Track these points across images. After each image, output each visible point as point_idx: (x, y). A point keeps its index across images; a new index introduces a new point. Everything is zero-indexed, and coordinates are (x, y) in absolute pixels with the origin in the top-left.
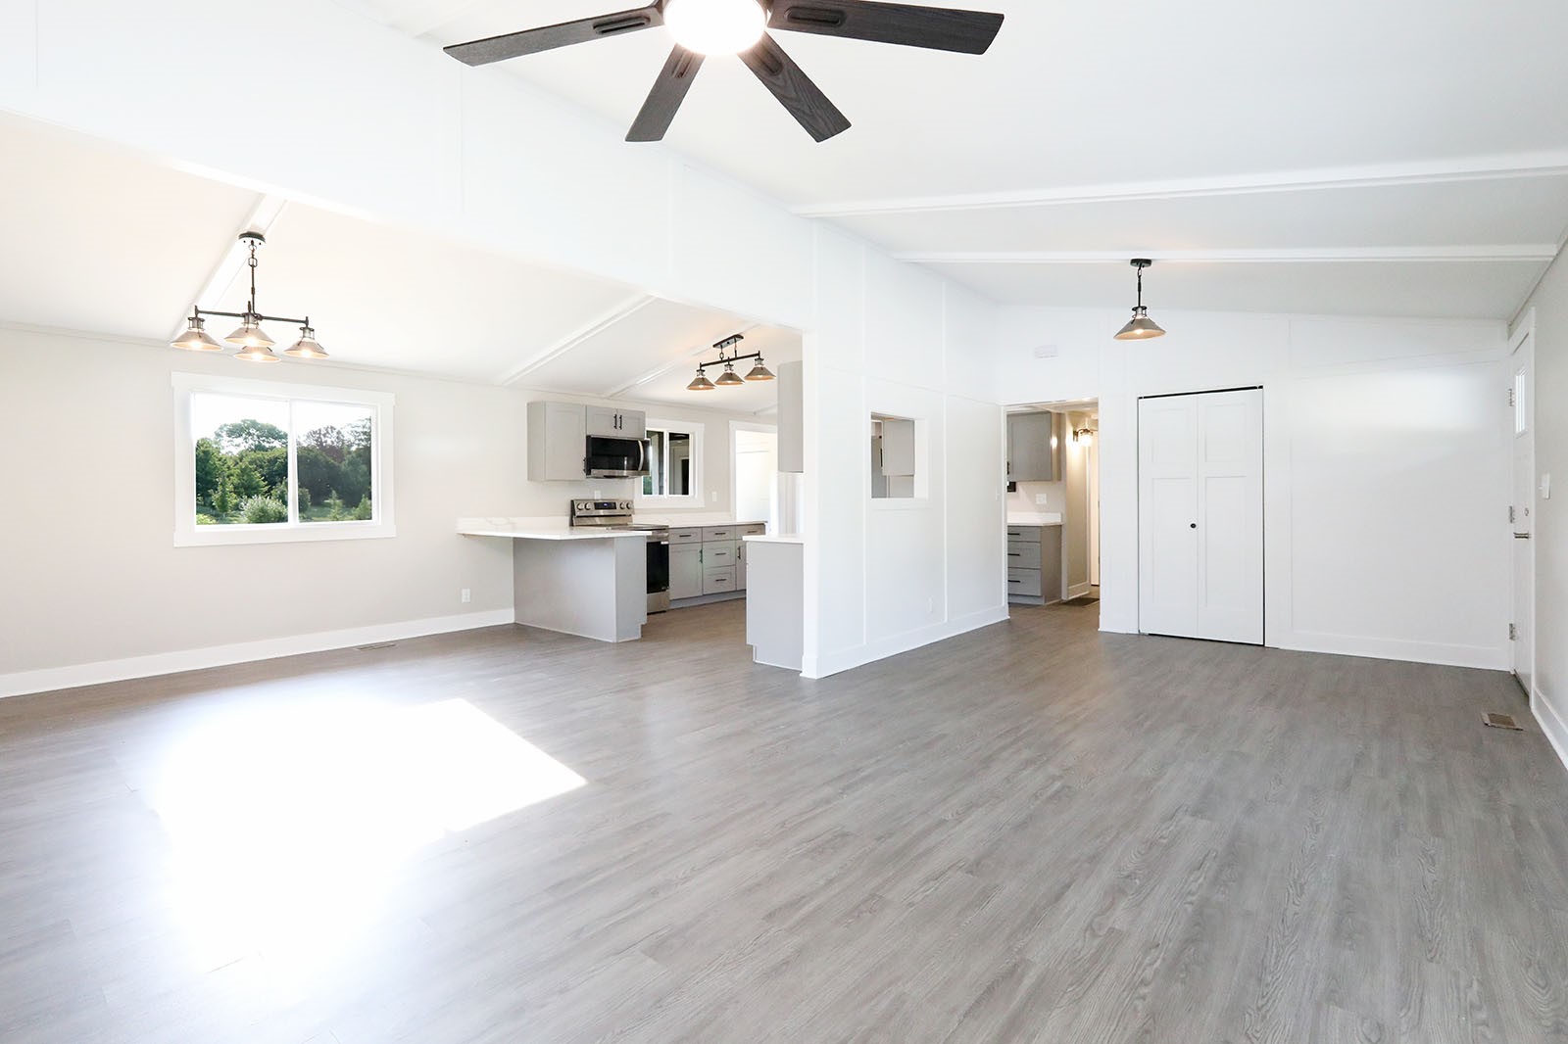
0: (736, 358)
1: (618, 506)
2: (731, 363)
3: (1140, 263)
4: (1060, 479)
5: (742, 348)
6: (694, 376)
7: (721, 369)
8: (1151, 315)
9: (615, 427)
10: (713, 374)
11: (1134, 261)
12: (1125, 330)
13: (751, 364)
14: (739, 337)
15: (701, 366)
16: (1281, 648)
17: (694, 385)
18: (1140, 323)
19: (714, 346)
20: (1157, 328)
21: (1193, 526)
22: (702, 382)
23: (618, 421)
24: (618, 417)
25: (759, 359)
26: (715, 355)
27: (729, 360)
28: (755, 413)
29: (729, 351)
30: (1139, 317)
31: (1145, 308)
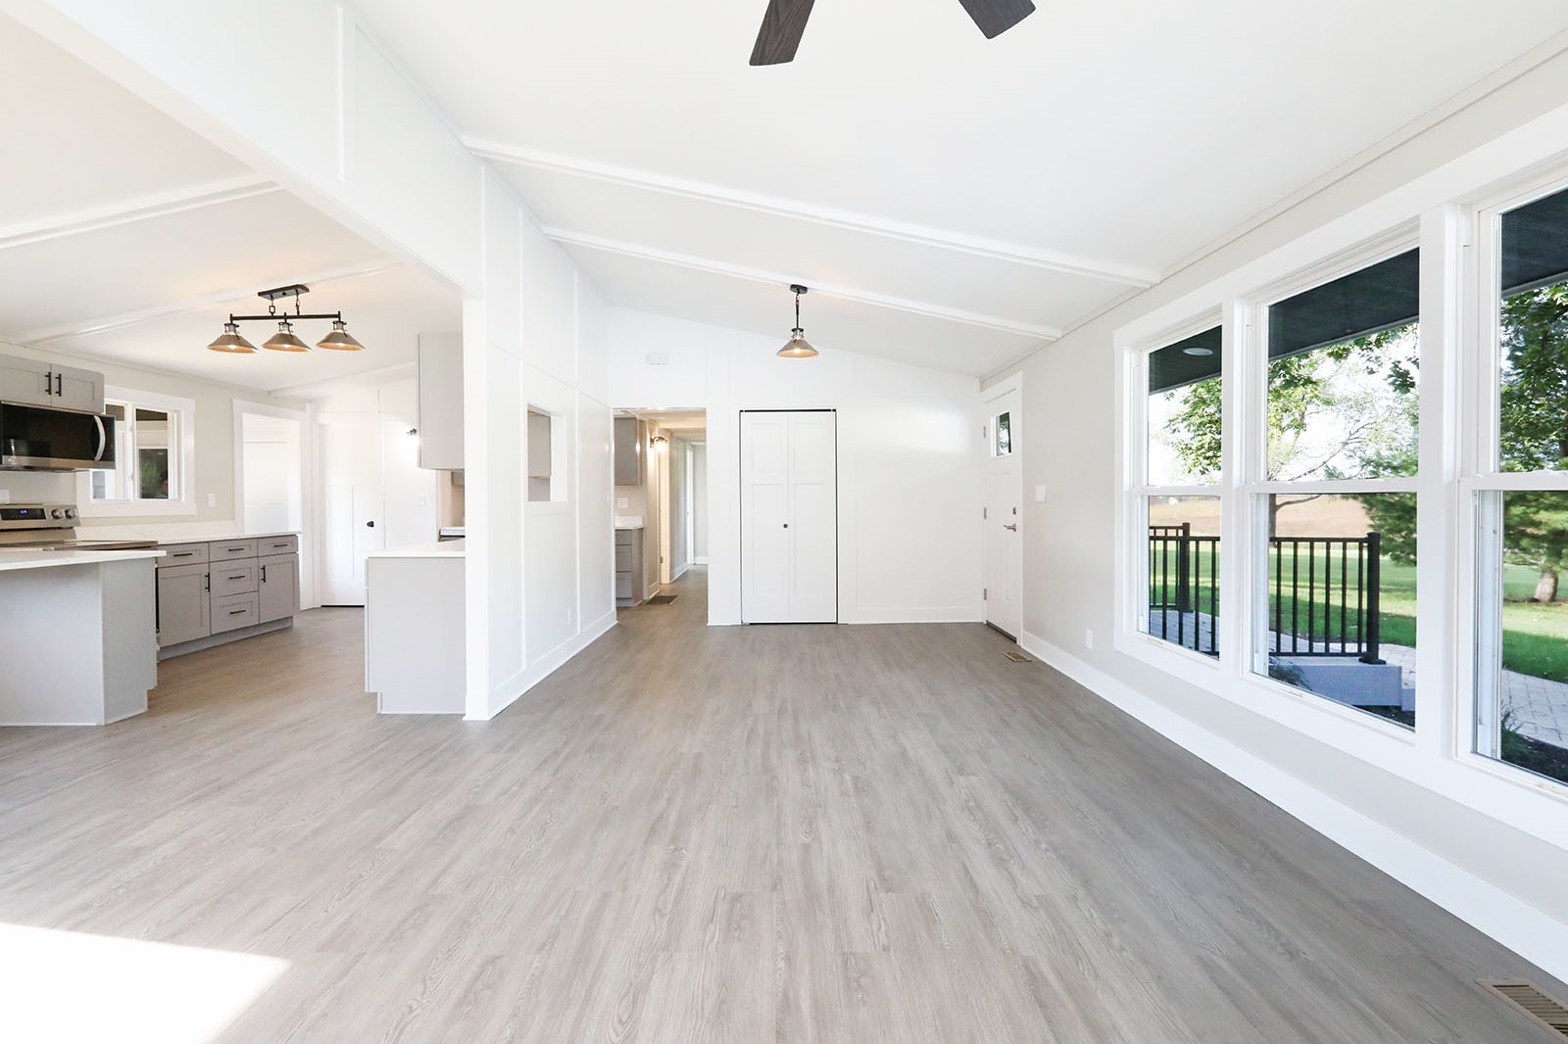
0: (298, 317)
1: (48, 514)
2: (288, 321)
3: (799, 289)
4: (641, 484)
5: (307, 303)
6: (221, 331)
7: (273, 328)
8: (807, 337)
9: (49, 391)
10: (256, 333)
11: (793, 286)
12: (786, 348)
13: (327, 327)
14: (305, 289)
15: (232, 318)
17: (220, 344)
18: (797, 341)
19: (260, 294)
20: (811, 348)
22: (232, 340)
23: (53, 382)
24: (54, 376)
25: (340, 321)
26: (263, 306)
27: (286, 317)
28: (269, 392)
29: (285, 305)
30: (798, 338)
31: (802, 330)
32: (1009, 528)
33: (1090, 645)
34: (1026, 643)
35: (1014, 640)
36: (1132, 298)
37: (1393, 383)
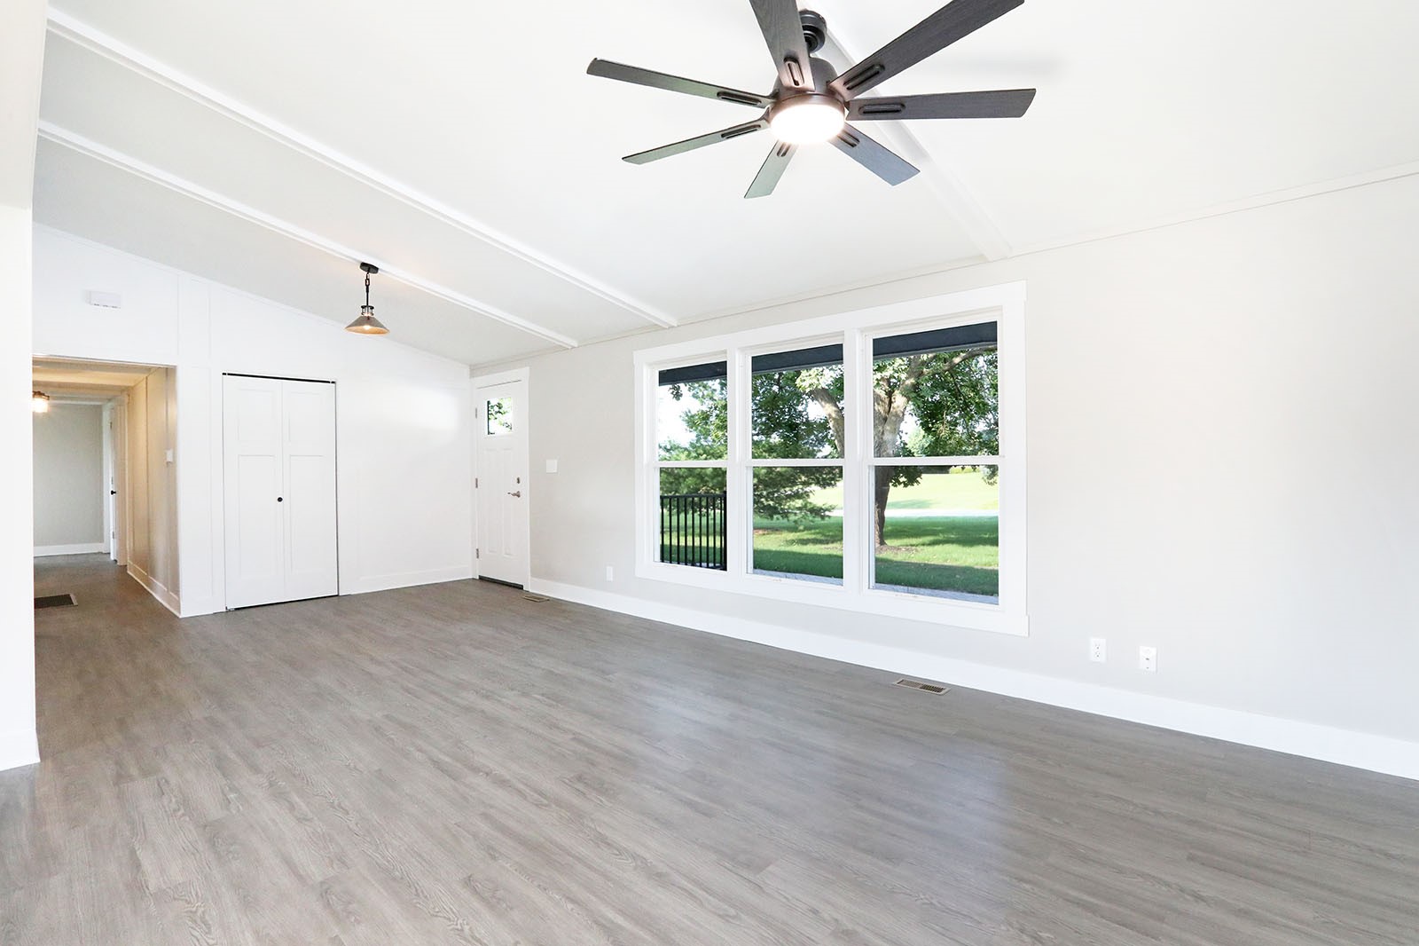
3: (369, 268)
8: (377, 315)
11: (363, 265)
12: (355, 323)
16: (353, 593)
18: (366, 319)
20: (382, 326)
21: (280, 499)
30: (367, 315)
31: (372, 308)
32: (514, 495)
33: (610, 576)
34: (531, 586)
35: (521, 587)
36: (652, 331)
37: (672, 393)
